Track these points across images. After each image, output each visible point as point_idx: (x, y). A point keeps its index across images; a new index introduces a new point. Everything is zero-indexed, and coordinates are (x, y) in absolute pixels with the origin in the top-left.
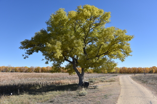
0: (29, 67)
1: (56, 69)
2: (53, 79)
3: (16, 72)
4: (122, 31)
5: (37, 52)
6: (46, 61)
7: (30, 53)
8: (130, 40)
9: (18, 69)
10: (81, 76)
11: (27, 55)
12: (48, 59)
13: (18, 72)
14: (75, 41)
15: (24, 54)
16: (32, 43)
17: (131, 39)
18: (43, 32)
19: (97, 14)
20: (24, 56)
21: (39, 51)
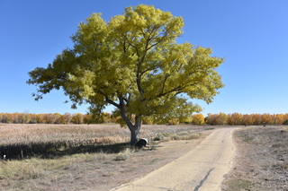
0: (62, 114)
1: (96, 117)
2: (98, 134)
3: (38, 122)
4: (204, 50)
5: (58, 88)
6: (71, 103)
7: (46, 90)
8: (217, 65)
9: (42, 118)
10: (134, 129)
11: (40, 94)
12: (76, 101)
13: (42, 123)
14: (118, 70)
15: (36, 92)
16: (47, 73)
17: (220, 65)
18: (68, 54)
19: (157, 22)
20: (36, 97)
21: (61, 87)
